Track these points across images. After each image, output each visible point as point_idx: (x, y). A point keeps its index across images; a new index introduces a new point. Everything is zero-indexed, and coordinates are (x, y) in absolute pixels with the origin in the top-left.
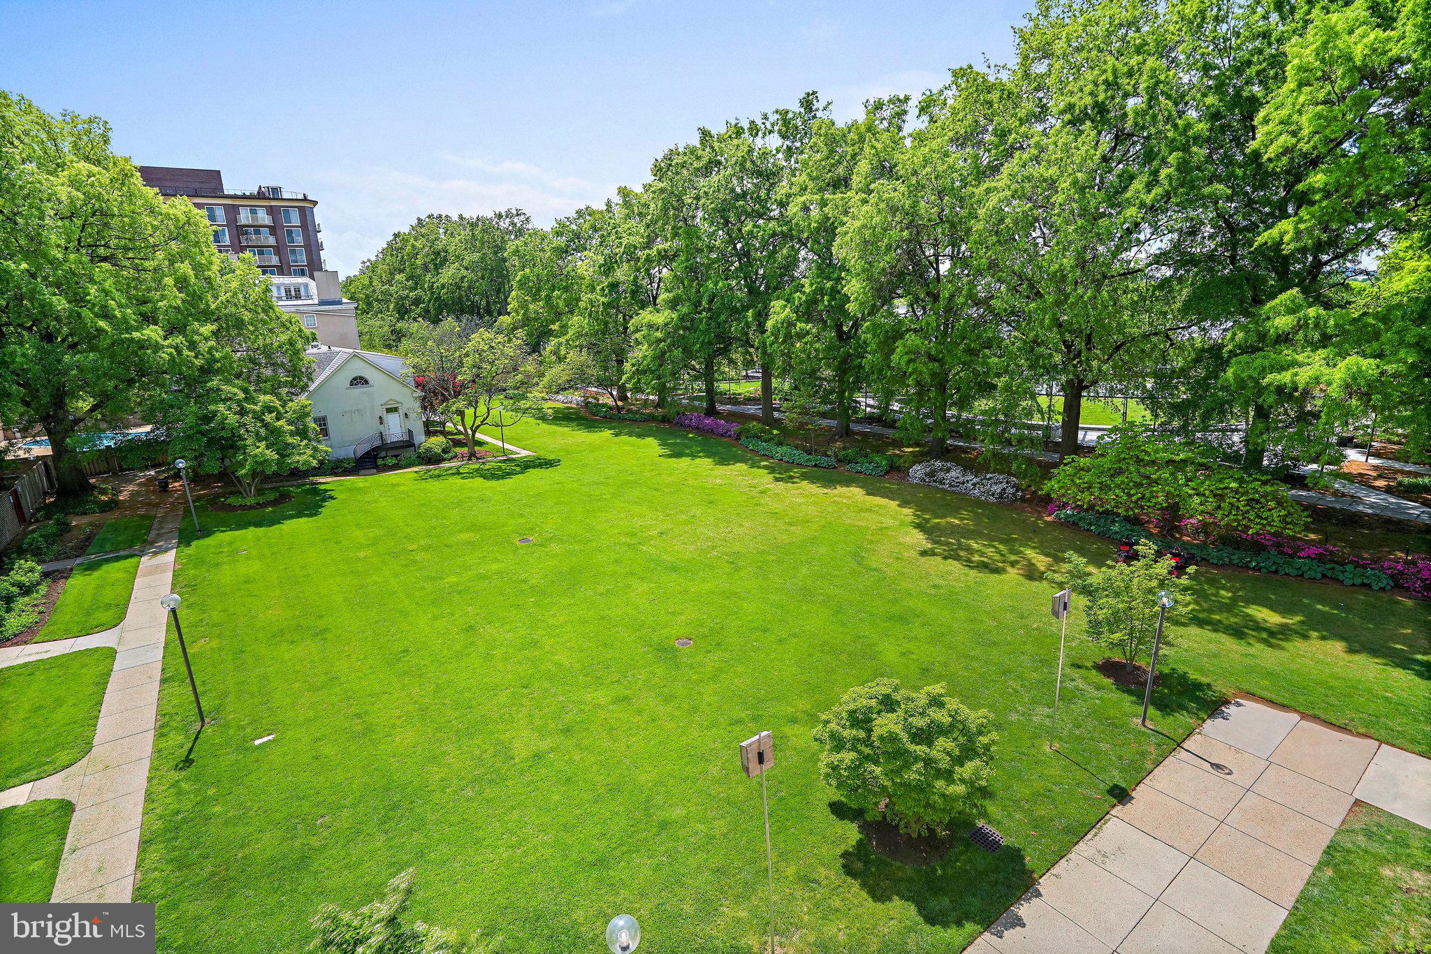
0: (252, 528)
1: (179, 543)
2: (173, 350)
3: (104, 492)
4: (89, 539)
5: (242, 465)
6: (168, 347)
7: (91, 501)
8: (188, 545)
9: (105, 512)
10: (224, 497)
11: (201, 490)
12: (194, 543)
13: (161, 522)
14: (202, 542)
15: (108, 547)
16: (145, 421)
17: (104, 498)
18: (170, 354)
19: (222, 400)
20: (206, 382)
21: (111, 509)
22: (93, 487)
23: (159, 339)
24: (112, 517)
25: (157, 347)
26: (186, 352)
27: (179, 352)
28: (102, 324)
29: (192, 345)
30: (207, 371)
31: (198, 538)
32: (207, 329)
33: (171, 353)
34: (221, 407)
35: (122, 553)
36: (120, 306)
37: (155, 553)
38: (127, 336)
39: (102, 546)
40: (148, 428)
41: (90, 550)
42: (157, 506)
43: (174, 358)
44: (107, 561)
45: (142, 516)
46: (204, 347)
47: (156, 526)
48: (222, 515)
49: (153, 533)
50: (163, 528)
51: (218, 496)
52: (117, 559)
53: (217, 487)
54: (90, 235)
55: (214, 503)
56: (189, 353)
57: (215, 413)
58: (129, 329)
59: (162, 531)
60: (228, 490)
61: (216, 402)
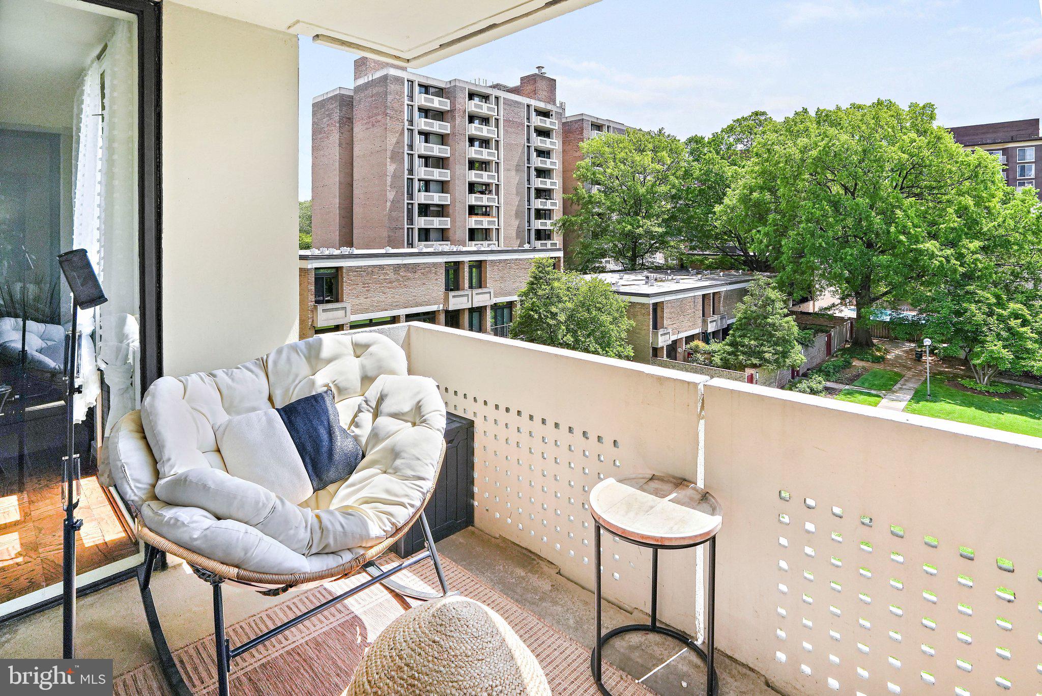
0: (973, 409)
1: (912, 399)
2: (943, 259)
3: (879, 350)
4: (858, 376)
5: (978, 355)
6: (940, 256)
7: (869, 353)
8: (918, 402)
9: (875, 362)
10: (961, 378)
11: (946, 368)
12: (922, 403)
13: (906, 381)
14: (928, 404)
15: (866, 385)
16: (914, 306)
17: (878, 354)
18: (940, 262)
19: (976, 302)
20: (966, 286)
21: (879, 362)
22: (873, 345)
23: (935, 250)
24: (877, 367)
25: (932, 256)
26: (953, 261)
27: (948, 261)
28: (902, 238)
29: (960, 257)
30: (969, 277)
31: (927, 401)
32: (975, 244)
33: (942, 261)
34: (973, 307)
35: (873, 392)
36: (915, 226)
37: (893, 400)
38: (914, 247)
39: (863, 383)
40: (914, 313)
41: (856, 383)
42: (909, 369)
43: (943, 264)
44: (861, 393)
45: (896, 373)
46: (969, 259)
47: (901, 382)
48: (954, 391)
49: (898, 386)
50: (905, 385)
51: (956, 376)
52: (869, 395)
53: (960, 369)
54: (910, 180)
55: (952, 380)
56: (956, 262)
57: (966, 311)
58: (917, 242)
59: (904, 387)
60: (968, 374)
61: (971, 303)
